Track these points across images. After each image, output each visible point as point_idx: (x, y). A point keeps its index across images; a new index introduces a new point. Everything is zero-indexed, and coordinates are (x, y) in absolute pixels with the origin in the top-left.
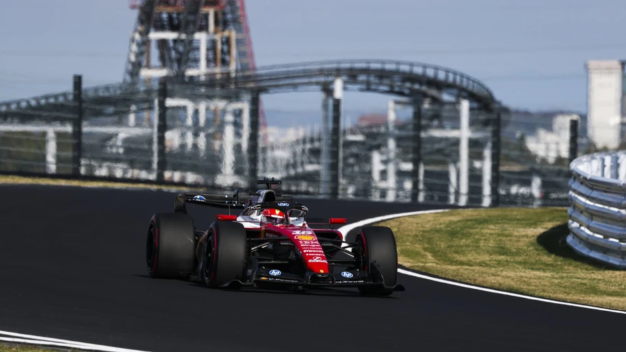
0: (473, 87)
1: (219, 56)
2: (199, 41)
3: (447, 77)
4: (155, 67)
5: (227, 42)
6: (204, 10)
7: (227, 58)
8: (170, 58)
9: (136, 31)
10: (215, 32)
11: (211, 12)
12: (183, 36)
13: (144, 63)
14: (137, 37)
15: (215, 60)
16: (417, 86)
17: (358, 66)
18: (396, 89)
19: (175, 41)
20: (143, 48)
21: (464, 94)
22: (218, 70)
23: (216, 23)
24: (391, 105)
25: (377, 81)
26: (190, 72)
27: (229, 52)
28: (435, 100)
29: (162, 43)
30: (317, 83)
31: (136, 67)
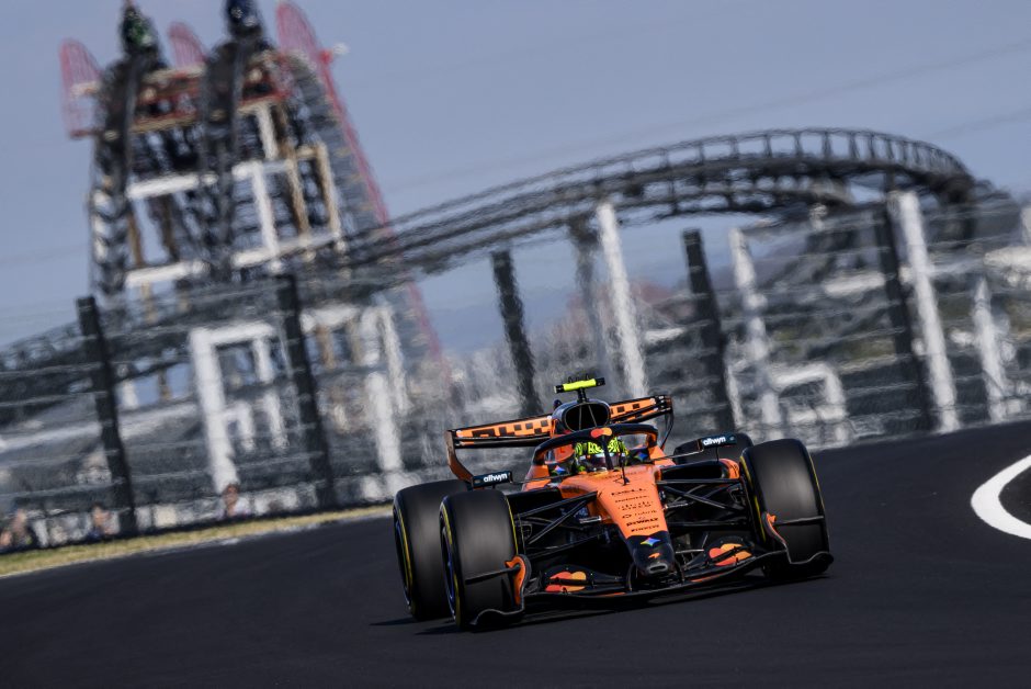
0: (918, 159)
1: (302, 208)
2: (247, 183)
3: (853, 148)
4: (157, 265)
5: (312, 172)
6: (244, 109)
7: (320, 209)
8: (189, 239)
9: (96, 187)
10: (282, 156)
11: (262, 110)
12: (210, 180)
13: (132, 260)
14: (102, 200)
15: (294, 220)
16: (787, 184)
18: (740, 200)
19: (191, 194)
20: (122, 224)
21: (900, 179)
22: (308, 241)
23: (280, 136)
24: (736, 238)
25: (692, 190)
26: (243, 259)
27: (322, 197)
28: (835, 206)
29: (163, 207)
30: (557, 223)
31: (112, 272)
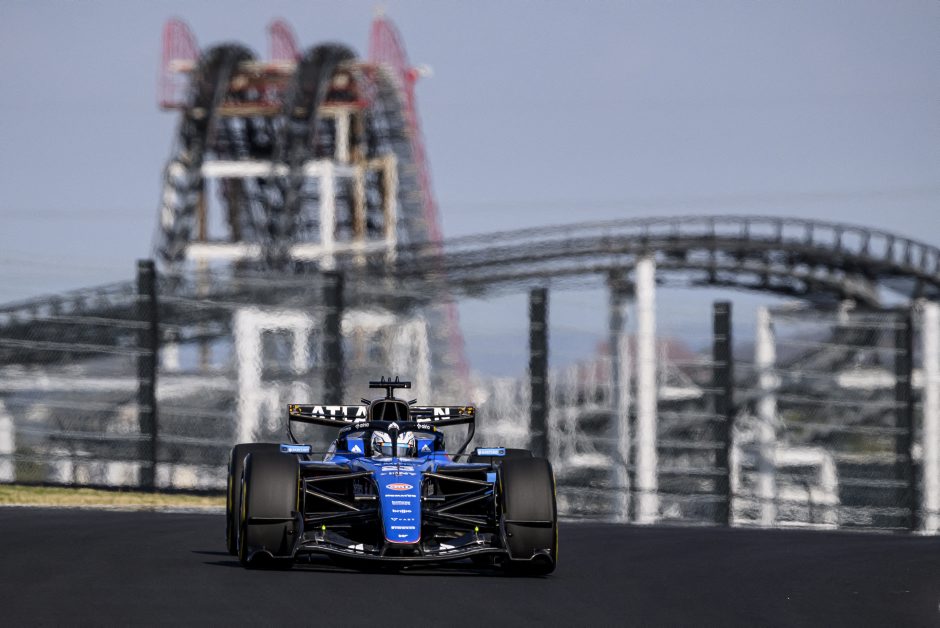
1: (362, 214)
2: (317, 180)
3: (890, 251)
4: (218, 242)
5: (378, 182)
6: (325, 110)
7: (378, 219)
8: (252, 224)
9: (176, 160)
10: (352, 161)
11: (341, 114)
12: (282, 170)
13: (195, 233)
14: (178, 172)
15: (353, 223)
16: (821, 274)
17: (687, 229)
18: (774, 281)
19: (261, 182)
20: (193, 198)
21: (929, 288)
22: (361, 246)
23: (353, 141)
24: (764, 317)
25: (731, 262)
26: (301, 252)
27: (382, 207)
28: (863, 304)
29: (233, 188)
30: (598, 270)
31: (176, 240)
